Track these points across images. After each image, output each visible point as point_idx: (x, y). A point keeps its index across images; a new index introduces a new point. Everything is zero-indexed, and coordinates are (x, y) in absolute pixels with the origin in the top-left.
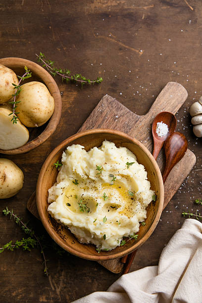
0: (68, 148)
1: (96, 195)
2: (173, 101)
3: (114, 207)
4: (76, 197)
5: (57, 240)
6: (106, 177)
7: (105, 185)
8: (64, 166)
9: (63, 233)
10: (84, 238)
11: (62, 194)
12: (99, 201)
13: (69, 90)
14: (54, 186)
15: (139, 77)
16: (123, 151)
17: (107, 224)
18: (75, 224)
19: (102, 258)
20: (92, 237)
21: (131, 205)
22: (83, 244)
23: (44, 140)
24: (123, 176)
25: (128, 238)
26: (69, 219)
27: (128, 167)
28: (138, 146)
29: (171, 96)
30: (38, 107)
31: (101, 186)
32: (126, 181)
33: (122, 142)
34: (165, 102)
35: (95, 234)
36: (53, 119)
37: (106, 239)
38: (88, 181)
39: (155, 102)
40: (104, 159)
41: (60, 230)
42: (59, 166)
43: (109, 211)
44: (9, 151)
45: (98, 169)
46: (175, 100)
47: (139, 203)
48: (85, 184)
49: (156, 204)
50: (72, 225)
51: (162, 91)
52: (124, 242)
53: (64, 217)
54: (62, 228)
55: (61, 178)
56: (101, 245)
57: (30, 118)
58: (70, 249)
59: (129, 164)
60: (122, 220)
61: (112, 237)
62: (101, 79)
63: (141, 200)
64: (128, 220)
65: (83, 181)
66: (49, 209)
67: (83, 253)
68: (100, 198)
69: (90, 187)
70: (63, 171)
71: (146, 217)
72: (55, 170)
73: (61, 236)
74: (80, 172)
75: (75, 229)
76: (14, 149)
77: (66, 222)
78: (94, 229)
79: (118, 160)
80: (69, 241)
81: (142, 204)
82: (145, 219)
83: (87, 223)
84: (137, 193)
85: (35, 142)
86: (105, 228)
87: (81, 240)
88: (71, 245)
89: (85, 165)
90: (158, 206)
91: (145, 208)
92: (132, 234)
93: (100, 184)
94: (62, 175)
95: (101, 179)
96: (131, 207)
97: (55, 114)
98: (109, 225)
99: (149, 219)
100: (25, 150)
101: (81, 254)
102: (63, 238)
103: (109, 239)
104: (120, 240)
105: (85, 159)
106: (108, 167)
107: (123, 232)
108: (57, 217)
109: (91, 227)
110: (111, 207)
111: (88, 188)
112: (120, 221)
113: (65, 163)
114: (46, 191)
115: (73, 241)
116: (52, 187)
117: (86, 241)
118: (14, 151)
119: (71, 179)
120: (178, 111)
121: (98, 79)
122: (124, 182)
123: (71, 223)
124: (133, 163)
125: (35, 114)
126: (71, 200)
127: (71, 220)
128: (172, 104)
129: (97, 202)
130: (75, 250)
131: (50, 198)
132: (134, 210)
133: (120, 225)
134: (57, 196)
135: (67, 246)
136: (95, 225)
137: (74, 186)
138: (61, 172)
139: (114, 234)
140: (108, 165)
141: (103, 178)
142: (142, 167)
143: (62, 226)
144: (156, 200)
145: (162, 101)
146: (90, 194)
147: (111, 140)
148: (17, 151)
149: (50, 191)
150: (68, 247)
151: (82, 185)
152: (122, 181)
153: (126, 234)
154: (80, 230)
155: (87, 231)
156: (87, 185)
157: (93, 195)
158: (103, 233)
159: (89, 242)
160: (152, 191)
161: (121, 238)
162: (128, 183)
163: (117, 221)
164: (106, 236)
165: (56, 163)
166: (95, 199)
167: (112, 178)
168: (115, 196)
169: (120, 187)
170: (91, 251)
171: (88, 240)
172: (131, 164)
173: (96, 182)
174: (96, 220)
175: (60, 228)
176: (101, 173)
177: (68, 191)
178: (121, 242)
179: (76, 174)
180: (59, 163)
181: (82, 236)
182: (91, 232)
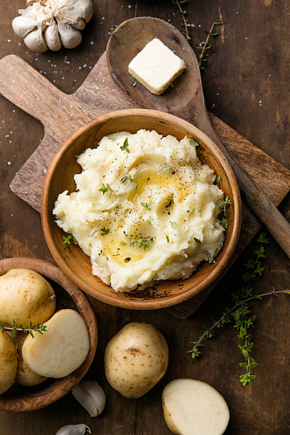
0: (55, 212)
1: (137, 216)
3: (168, 205)
4: (123, 244)
5: (161, 305)
6: (121, 188)
7: (132, 196)
8: (75, 232)
9: (161, 291)
10: (183, 269)
11: (108, 259)
12: (146, 218)
14: (93, 263)
16: (105, 142)
17: (183, 226)
18: (156, 267)
20: (186, 256)
21: (180, 179)
22: (192, 275)
24: (135, 165)
25: (223, 212)
26: (145, 271)
27: (128, 151)
28: (111, 119)
31: (130, 203)
32: (146, 166)
33: (94, 137)
35: (186, 251)
37: (201, 240)
38: (113, 214)
40: (97, 175)
41: (154, 293)
42: (71, 240)
43: (169, 213)
45: (104, 190)
47: (185, 167)
48: (115, 221)
49: (203, 146)
50: (156, 274)
52: (224, 221)
53: (139, 277)
54: (154, 288)
55: (88, 247)
58: (183, 295)
59: (124, 148)
60: (191, 204)
61: (203, 232)
63: (182, 163)
64: (197, 197)
65: (109, 221)
68: (144, 213)
69: (122, 217)
70: (80, 239)
72: (74, 249)
73: (161, 297)
74: (93, 217)
75: (164, 272)
77: (145, 277)
78: (178, 248)
79: (110, 157)
80: (175, 290)
81: (188, 164)
82: (215, 173)
83: (164, 252)
84: (168, 160)
86: (186, 232)
87: (184, 274)
88: (181, 291)
89: (89, 205)
91: (199, 164)
92: (222, 203)
93: (126, 201)
94: (83, 243)
95: (120, 196)
96: (183, 181)
98: (186, 227)
99: (217, 167)
101: (201, 284)
102: (166, 296)
103: (204, 237)
104: (218, 224)
105: (82, 200)
106: (110, 179)
107: (208, 214)
108: (132, 285)
109: (174, 249)
110: (166, 207)
111: (122, 221)
112: (190, 208)
113: (71, 229)
114: (93, 278)
115: (180, 286)
116: (93, 267)
117: (189, 268)
119: (96, 234)
122: (144, 168)
123: (153, 272)
124: (126, 141)
126: (124, 253)
127: (149, 269)
129: (146, 220)
130: (189, 290)
131: (104, 278)
132: (188, 180)
133: (196, 211)
134: (107, 266)
135: (177, 297)
136: (173, 242)
137: (108, 237)
138: (80, 243)
139: (202, 226)
140: (107, 175)
141: (120, 192)
142: (141, 132)
144: (198, 142)
146: (130, 222)
147: (82, 151)
149: (95, 272)
150: (180, 296)
151: (114, 227)
152: (142, 171)
153: (214, 211)
155: (175, 259)
156: (118, 219)
157: (134, 219)
158: (190, 240)
159: (193, 266)
160: (183, 140)
161: (217, 221)
162: (148, 165)
163: (188, 211)
164: (198, 238)
165: (64, 241)
166: (141, 221)
167: (129, 181)
168: (153, 193)
169: (148, 179)
170: (207, 270)
171: (189, 265)
172: (126, 143)
173: (120, 205)
174: (167, 237)
175: (152, 292)
176: (112, 191)
177: (110, 249)
178: (221, 224)
179: (93, 223)
180: (67, 237)
181: (179, 269)
182: (179, 254)
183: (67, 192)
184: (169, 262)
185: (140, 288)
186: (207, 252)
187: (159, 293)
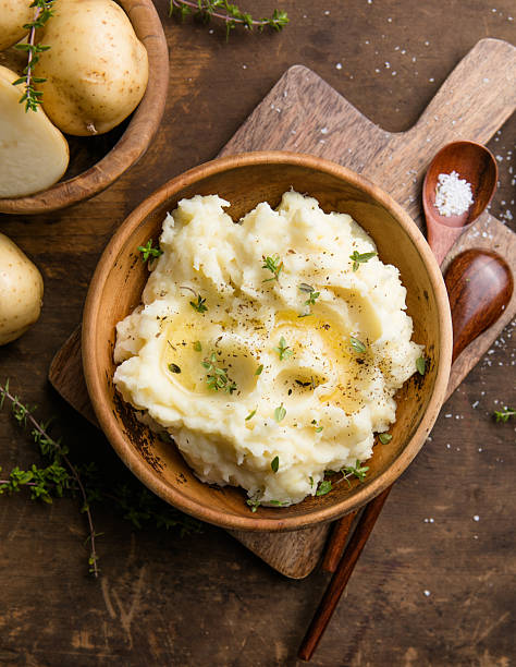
0: (183, 203)
1: (258, 344)
2: (490, 97)
3: (305, 383)
4: (198, 347)
5: (135, 468)
6: (289, 291)
7: (285, 314)
8: (168, 257)
9: (154, 451)
10: (214, 466)
11: (158, 335)
12: (266, 360)
13: (188, 43)
14: (134, 315)
15: (395, 20)
16: (341, 223)
17: (286, 428)
18: (193, 422)
19: (264, 523)
20: (240, 462)
21: (356, 378)
22: (211, 486)
23: (113, 177)
24: (338, 293)
25: (339, 475)
26: (175, 408)
27: (355, 267)
28: (387, 209)
29: (486, 80)
30: (103, 68)
31: (273, 319)
32: (347, 310)
33: (338, 200)
34: (467, 98)
35: (248, 455)
36: (141, 116)
37: (280, 471)
38: (237, 302)
39: (439, 95)
40: (288, 239)
41: (145, 440)
42: (151, 257)
43: (290, 392)
44: (8, 203)
45: (269, 265)
46: (496, 93)
47: (381, 375)
48: (227, 311)
49: (427, 383)
50: (181, 428)
51: (461, 66)
52: (327, 485)
53: (159, 403)
54: (151, 436)
55: (157, 290)
56: (261, 490)
57: (77, 101)
58: (174, 494)
59: (358, 258)
60: (328, 421)
61: (294, 465)
62: (284, 17)
63: (384, 366)
64: (344, 421)
65: (220, 301)
66: (119, 376)
67: (209, 508)
68: (270, 353)
69: (240, 319)
70: (162, 272)
71: (393, 420)
72: (138, 269)
73: (147, 459)
74: (215, 275)
75: (191, 439)
76: (21, 197)
77: (166, 415)
78: (245, 440)
80: (169, 472)
81: (388, 377)
82: (391, 426)
83: (226, 422)
84: (378, 342)
85: (86, 180)
86: (279, 439)
87: (206, 473)
88: (175, 484)
89: (229, 254)
90: (432, 388)
91: (393, 393)
92: (352, 464)
93: (272, 311)
94: (159, 281)
95: (276, 297)
96: (355, 384)
97: (148, 101)
98: (291, 432)
99: (404, 424)
100: (55, 201)
101: (203, 509)
102: (153, 465)
103: (287, 472)
104: (317, 479)
105: (230, 239)
106: (297, 263)
107: (327, 456)
108: (140, 401)
109: (239, 435)
110: (297, 382)
111: (234, 323)
112: (321, 421)
113: (171, 249)
114: (110, 329)
115: (181, 476)
116: (128, 317)
117: (219, 474)
118: (21, 202)
119: (187, 293)
120: (501, 129)
121: (275, 16)
122: (341, 310)
123: (181, 421)
125: (90, 90)
126: (182, 357)
127: (181, 413)
128: (487, 102)
129: (261, 362)
130: (186, 496)
131: (123, 346)
132: (363, 393)
133: (320, 434)
134: (143, 342)
135: (164, 486)
136: (251, 428)
137: (193, 315)
138: (156, 274)
139: (302, 458)
140: (297, 256)
141: (281, 292)
142: (393, 272)
143: (150, 432)
144: (427, 371)
145: (458, 94)
146: (241, 338)
147: (306, 192)
148: (29, 205)
149: (122, 327)
150: (168, 489)
151: (216, 315)
152: (335, 308)
153: (336, 461)
154: (204, 443)
155: (224, 447)
156: (233, 314)
157: (250, 341)
158: (270, 451)
159: (228, 480)
160: (417, 346)
161: (320, 474)
162: (350, 313)
163: (314, 422)
164: (281, 463)
165: (145, 246)
166: (255, 354)
167: (308, 296)
168: (312, 348)
169: (327, 327)
170: (232, 505)
171: (227, 474)
172: (366, 257)
173: (259, 306)
174: (254, 413)
175: (145, 437)
176: (276, 278)
177: (175, 330)
178: (319, 484)
179: (204, 277)
180: (152, 247)
181: (209, 462)
182: (237, 448)
183: (228, 204)
184: (214, 439)
185: (138, 415)
186: (264, 488)
187: (151, 450)
